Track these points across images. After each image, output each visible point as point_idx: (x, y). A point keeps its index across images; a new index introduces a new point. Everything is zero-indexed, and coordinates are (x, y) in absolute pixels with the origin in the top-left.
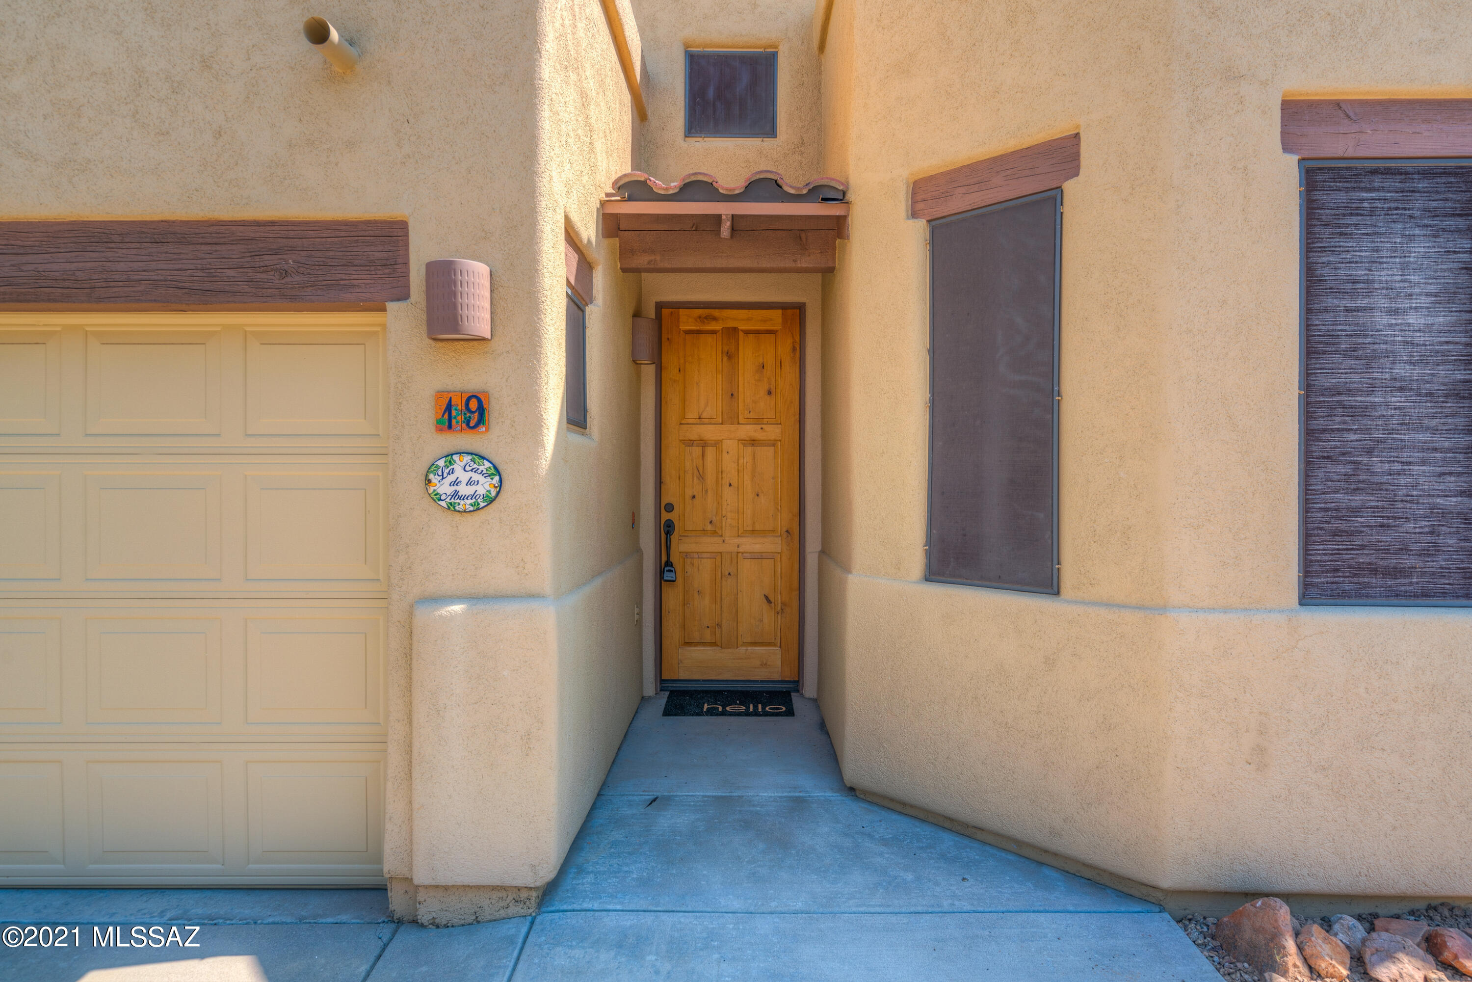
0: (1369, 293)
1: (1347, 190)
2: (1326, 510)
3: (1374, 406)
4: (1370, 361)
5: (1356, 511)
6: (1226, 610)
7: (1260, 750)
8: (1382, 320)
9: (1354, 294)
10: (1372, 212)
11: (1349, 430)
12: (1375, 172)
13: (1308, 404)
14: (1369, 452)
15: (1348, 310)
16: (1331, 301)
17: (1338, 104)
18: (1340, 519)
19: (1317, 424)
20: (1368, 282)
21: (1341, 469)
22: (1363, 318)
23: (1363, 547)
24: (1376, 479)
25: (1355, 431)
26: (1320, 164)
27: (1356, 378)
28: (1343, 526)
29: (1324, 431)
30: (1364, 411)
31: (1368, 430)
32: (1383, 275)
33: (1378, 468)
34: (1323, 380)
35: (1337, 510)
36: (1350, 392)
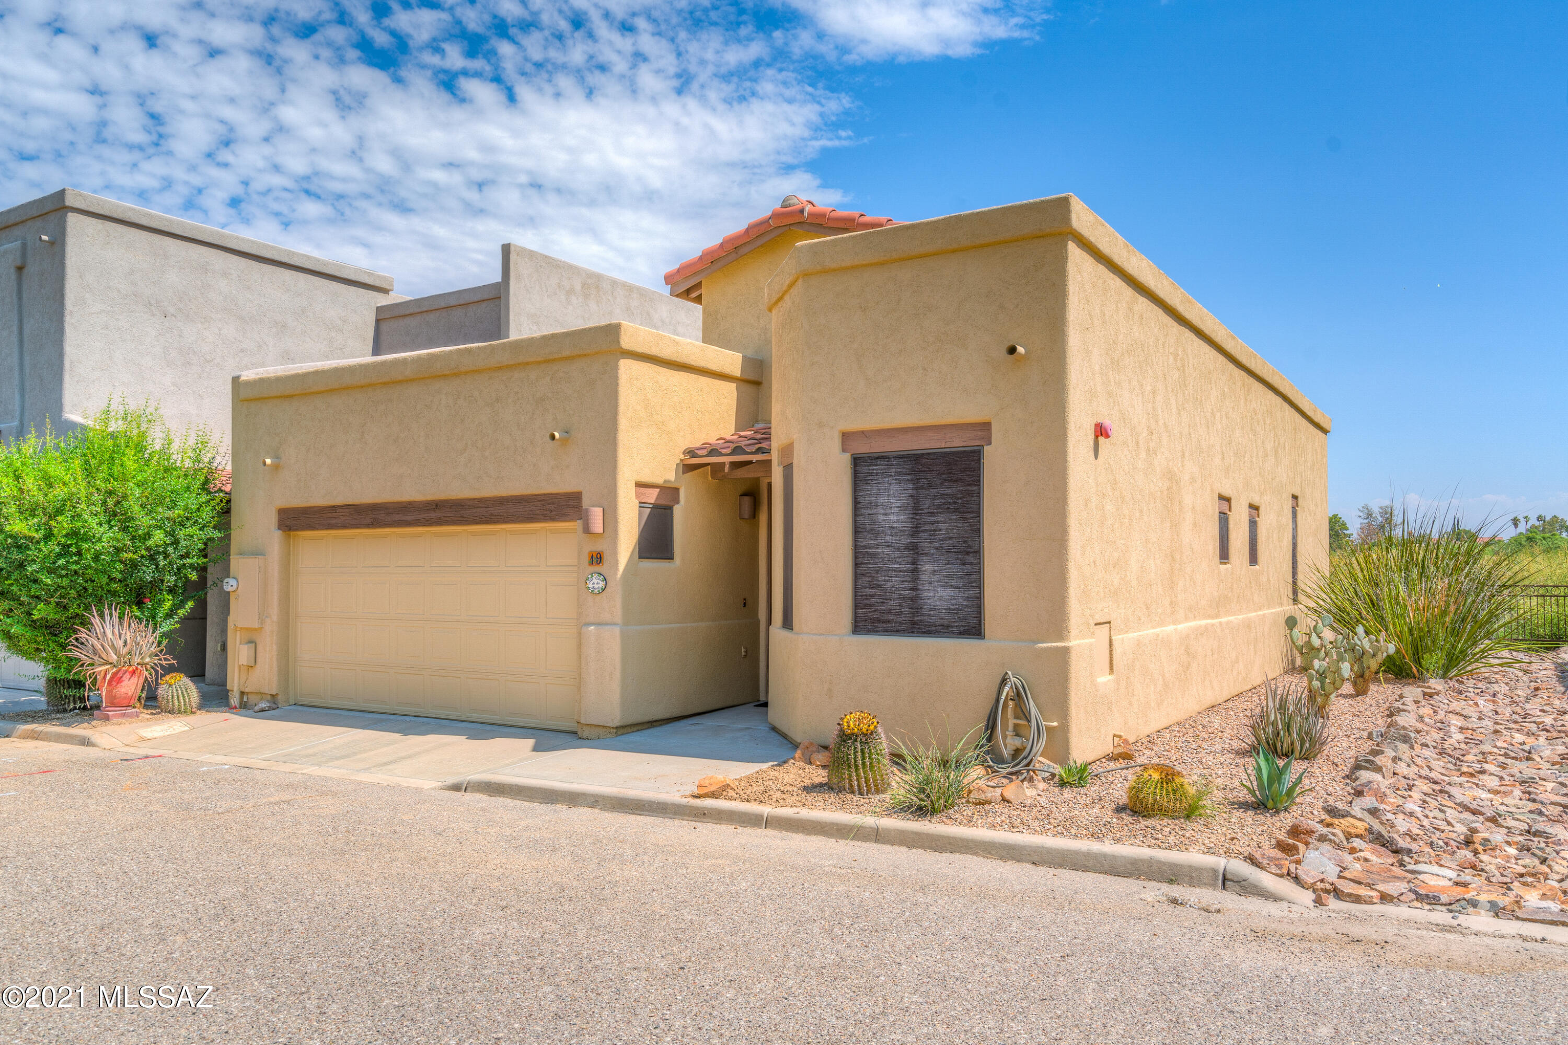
0: (876, 507)
1: (868, 466)
2: (862, 596)
3: (879, 553)
4: (877, 534)
5: (872, 596)
6: (821, 635)
7: (830, 690)
8: (881, 518)
9: (870, 508)
10: (877, 474)
11: (870, 563)
12: (878, 458)
13: (856, 553)
14: (877, 572)
15: (869, 514)
16: (863, 511)
17: (863, 432)
18: (867, 599)
19: (860, 560)
20: (876, 503)
21: (867, 579)
22: (875, 517)
23: (875, 611)
24: (880, 583)
25: (872, 564)
26: (859, 456)
27: (872, 542)
28: (868, 602)
29: (861, 563)
30: (874, 555)
31: (876, 563)
32: (881, 500)
33: (880, 579)
34: (862, 543)
35: (866, 595)
36: (870, 548)
